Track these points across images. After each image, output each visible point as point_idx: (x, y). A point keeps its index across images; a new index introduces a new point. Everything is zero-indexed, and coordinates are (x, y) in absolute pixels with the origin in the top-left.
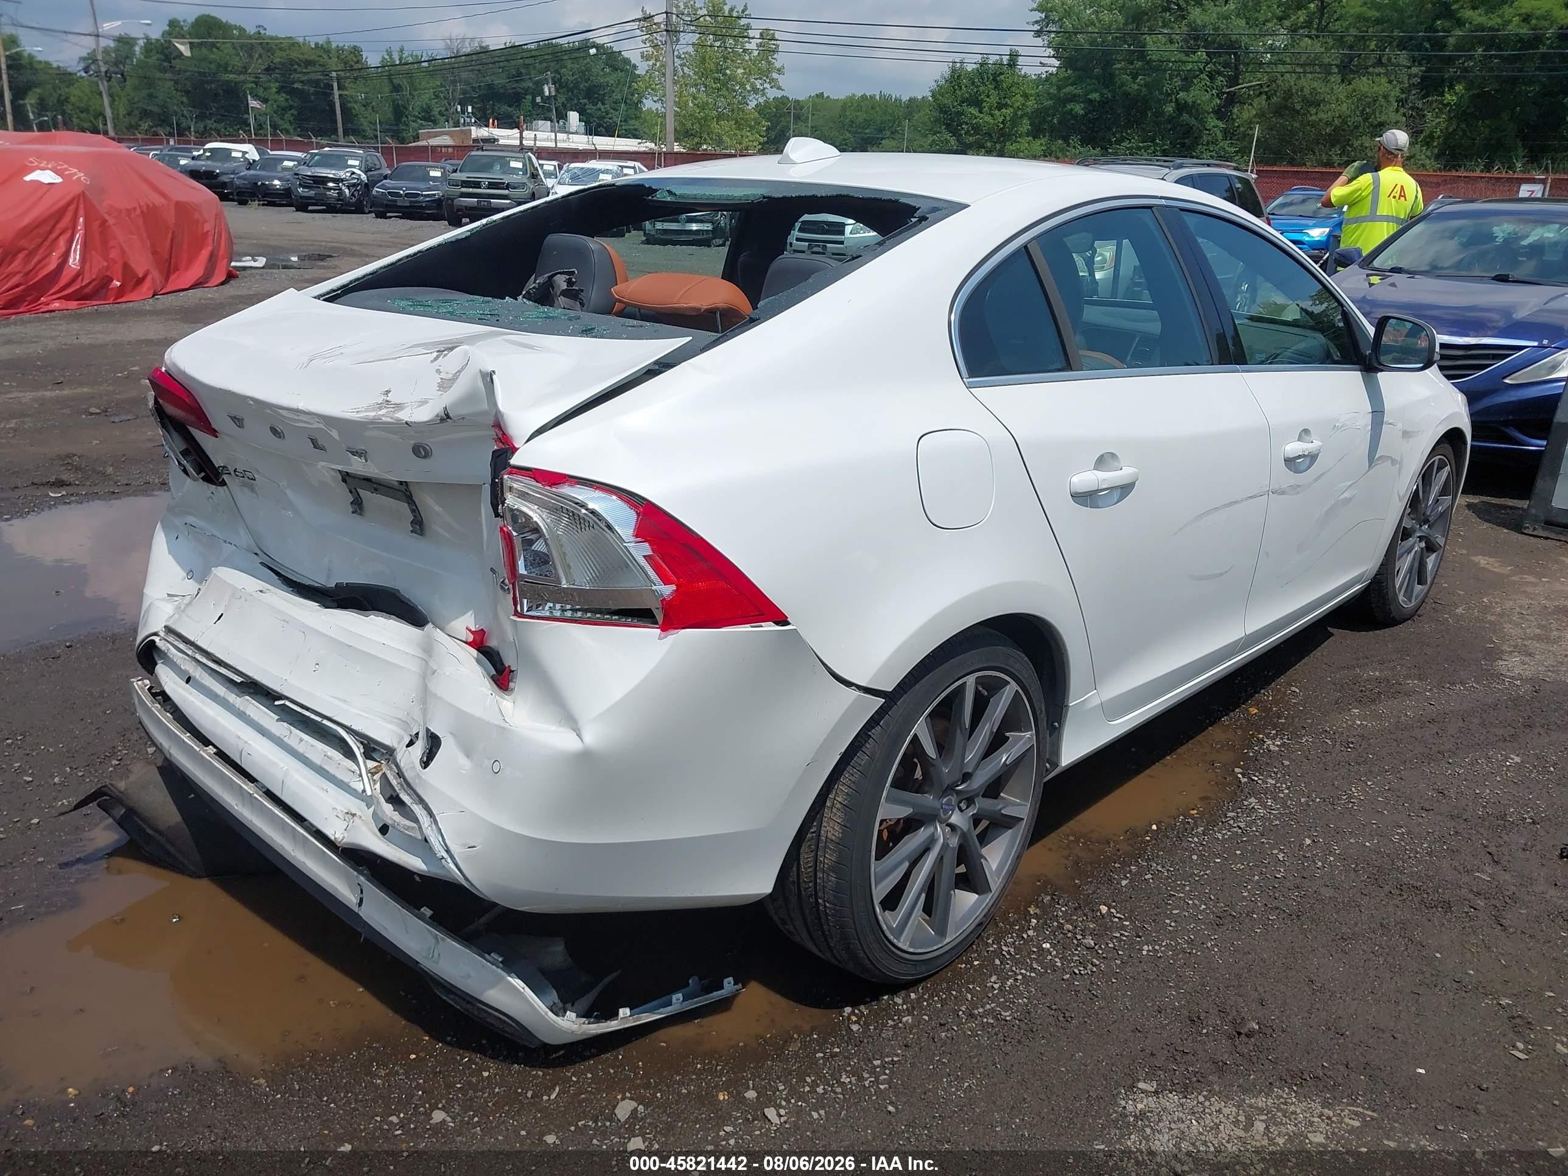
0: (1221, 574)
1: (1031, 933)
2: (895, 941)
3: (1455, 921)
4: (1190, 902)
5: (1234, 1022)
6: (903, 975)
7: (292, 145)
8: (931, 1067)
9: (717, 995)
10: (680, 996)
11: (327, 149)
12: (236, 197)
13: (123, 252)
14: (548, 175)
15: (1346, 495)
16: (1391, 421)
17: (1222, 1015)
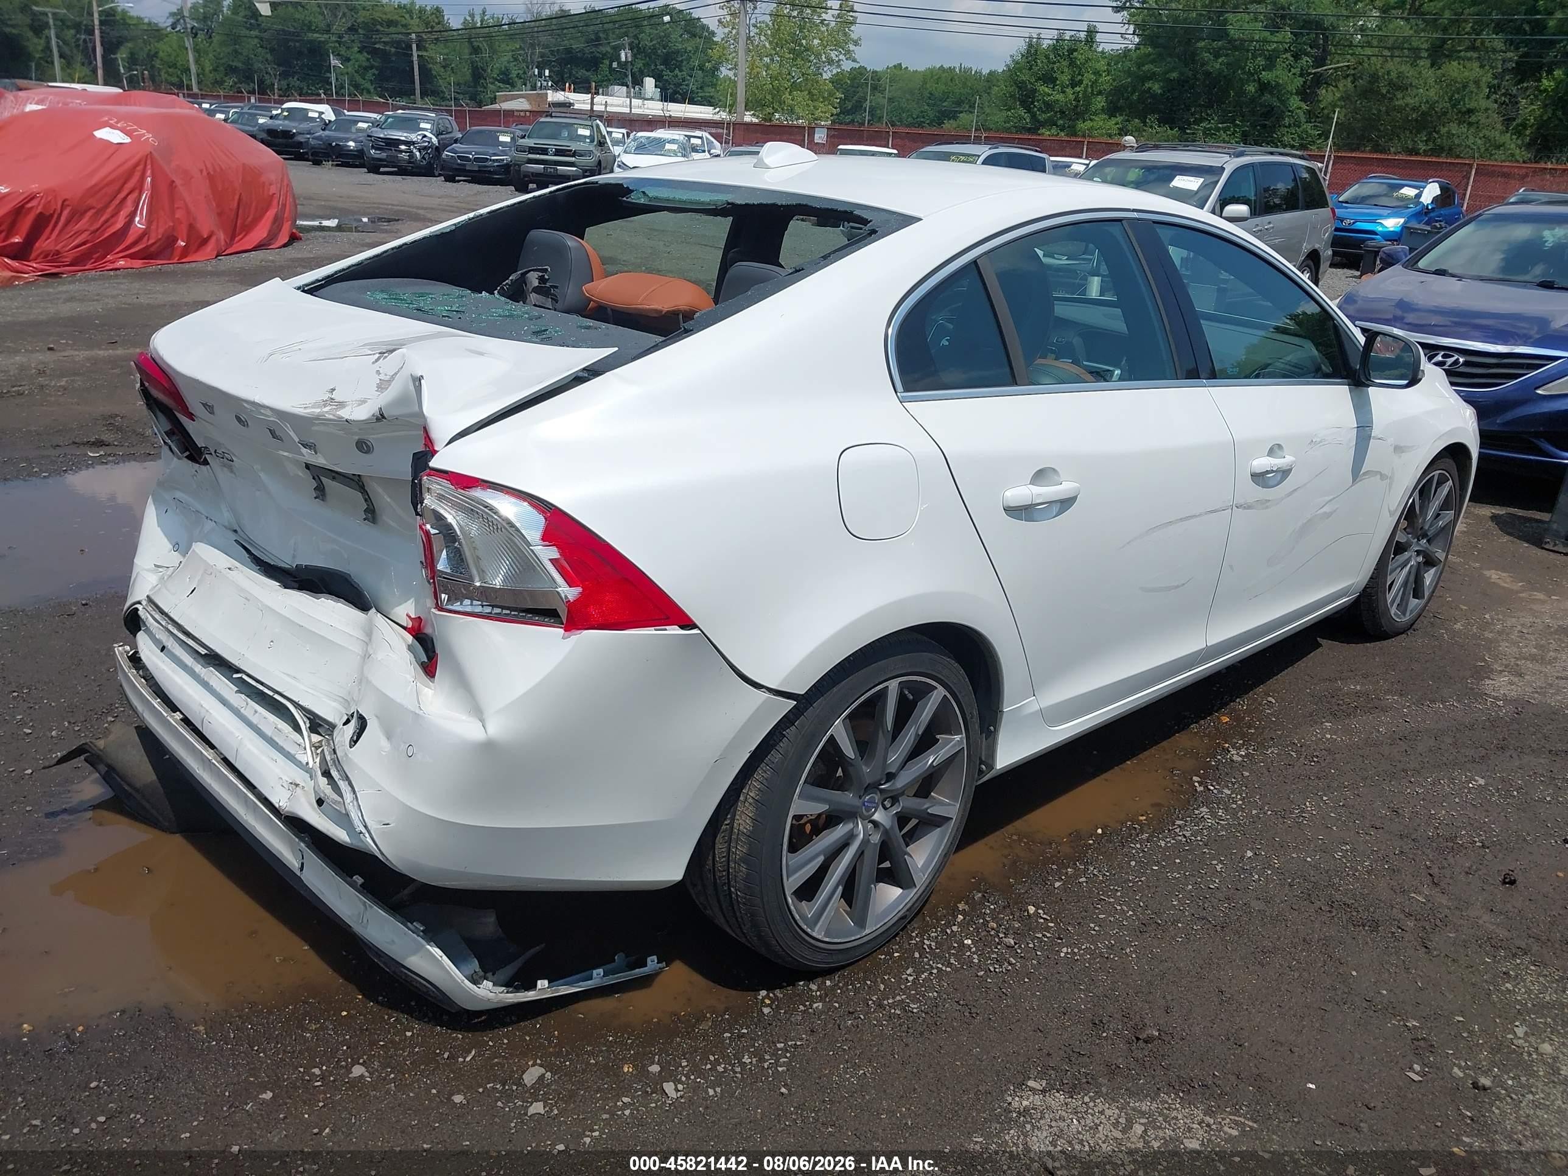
0: (1177, 587)
1: (955, 928)
2: (809, 930)
3: (1381, 941)
4: (1119, 908)
5: (1135, 1027)
6: (819, 963)
7: (369, 106)
8: (831, 1053)
9: (639, 972)
10: (601, 971)
11: (400, 111)
12: (310, 157)
13: (188, 212)
14: (616, 143)
15: (1326, 509)
16: (1379, 436)
17: (1125, 1020)
